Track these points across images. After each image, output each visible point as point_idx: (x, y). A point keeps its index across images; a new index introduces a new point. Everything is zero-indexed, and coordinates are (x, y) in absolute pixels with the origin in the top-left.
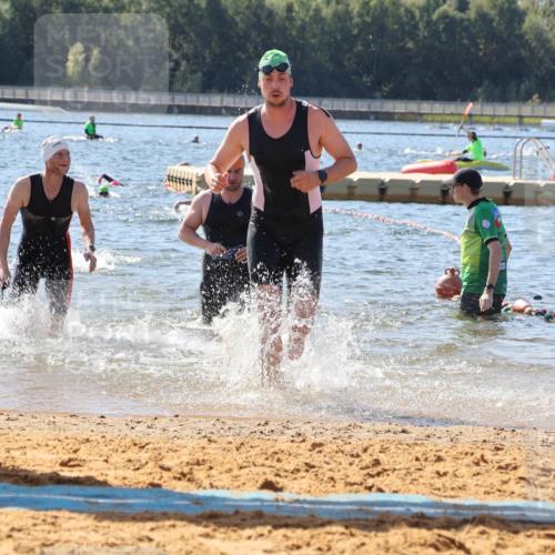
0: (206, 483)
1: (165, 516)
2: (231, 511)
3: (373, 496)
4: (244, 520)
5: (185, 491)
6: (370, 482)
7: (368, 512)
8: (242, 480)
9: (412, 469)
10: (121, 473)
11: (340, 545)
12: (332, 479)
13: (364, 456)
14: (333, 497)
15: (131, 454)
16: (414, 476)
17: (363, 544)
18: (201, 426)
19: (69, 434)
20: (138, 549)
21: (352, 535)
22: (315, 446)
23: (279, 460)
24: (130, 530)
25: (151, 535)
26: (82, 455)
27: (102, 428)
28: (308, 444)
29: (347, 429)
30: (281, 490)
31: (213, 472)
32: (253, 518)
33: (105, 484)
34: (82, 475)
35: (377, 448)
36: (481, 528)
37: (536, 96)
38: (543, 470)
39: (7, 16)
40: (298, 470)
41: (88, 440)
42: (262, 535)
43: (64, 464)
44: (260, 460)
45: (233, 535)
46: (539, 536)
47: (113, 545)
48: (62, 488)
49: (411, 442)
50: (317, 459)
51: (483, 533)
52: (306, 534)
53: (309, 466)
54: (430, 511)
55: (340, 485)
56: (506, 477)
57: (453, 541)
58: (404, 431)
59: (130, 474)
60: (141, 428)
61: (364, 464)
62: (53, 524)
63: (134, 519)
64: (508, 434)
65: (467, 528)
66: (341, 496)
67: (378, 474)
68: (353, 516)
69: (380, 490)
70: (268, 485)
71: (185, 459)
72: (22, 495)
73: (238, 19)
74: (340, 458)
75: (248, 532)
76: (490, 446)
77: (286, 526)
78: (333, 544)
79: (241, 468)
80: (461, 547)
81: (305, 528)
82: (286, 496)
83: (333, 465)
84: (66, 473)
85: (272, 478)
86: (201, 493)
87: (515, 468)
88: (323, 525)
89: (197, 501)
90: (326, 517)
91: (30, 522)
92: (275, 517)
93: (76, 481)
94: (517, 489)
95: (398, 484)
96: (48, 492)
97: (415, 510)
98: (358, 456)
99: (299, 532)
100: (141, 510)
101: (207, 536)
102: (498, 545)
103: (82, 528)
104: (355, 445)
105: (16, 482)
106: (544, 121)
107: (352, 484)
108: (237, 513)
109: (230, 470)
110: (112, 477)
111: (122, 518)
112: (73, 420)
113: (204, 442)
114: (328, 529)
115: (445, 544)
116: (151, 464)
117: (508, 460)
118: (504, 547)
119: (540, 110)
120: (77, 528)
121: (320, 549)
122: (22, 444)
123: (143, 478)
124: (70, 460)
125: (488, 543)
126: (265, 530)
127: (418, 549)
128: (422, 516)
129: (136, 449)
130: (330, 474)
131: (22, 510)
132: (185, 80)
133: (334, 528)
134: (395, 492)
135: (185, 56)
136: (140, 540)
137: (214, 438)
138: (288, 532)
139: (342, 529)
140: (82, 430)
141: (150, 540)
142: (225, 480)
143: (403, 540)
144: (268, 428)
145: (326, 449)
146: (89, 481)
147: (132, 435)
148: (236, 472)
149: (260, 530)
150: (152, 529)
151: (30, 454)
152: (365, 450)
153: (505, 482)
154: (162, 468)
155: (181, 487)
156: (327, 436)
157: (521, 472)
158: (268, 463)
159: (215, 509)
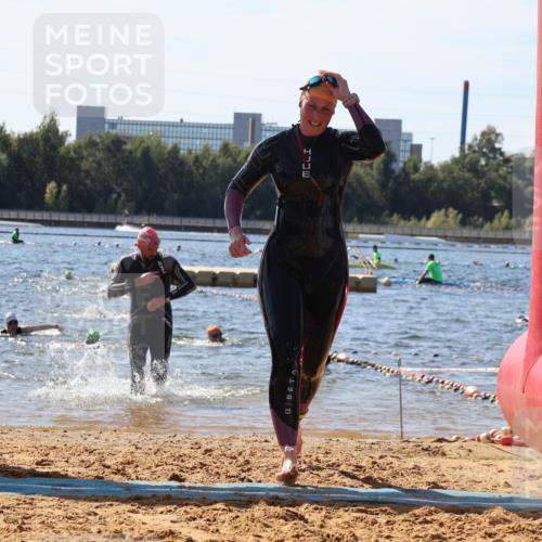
0: (134, 476)
1: (106, 498)
2: (149, 495)
3: (244, 485)
4: (159, 501)
5: (120, 481)
6: (243, 475)
7: (241, 495)
8: (158, 474)
9: (271, 467)
10: (77, 469)
11: (222, 517)
12: (218, 473)
13: (239, 458)
14: (218, 485)
15: (83, 457)
16: (273, 471)
17: (237, 517)
18: (131, 437)
19: (43, 443)
20: (88, 520)
21: (230, 511)
22: (206, 451)
23: (183, 461)
24: (82, 507)
25: (96, 511)
26: (51, 457)
27: (64, 439)
28: (202, 450)
29: (229, 439)
30: (183, 481)
31: (139, 469)
32: (164, 499)
33: (66, 476)
34: (51, 471)
35: (248, 452)
36: (315, 506)
37: (356, 219)
38: (357, 467)
39: (5, 163)
40: (195, 468)
41: (55, 448)
42: (170, 511)
43: (38, 463)
44: (170, 461)
45: (152, 511)
46: (353, 511)
47: (70, 518)
48: (37, 480)
49: (271, 448)
50: (208, 460)
51: (316, 509)
52: (200, 510)
53: (203, 465)
54: (281, 495)
55: (223, 477)
56: (332, 472)
57: (296, 514)
58: (266, 441)
59: (82, 470)
60: (91, 439)
61: (239, 463)
62: (31, 504)
63: (85, 500)
64: (335, 443)
65: (306, 505)
66: (224, 484)
67: (249, 470)
68: (231, 498)
69: (250, 481)
70: (175, 478)
71: (120, 460)
72: (10, 484)
73: (160, 166)
74: (223, 459)
75: (161, 509)
76: (322, 451)
77: (187, 505)
78: (217, 517)
79: (157, 466)
80: (302, 518)
81: (200, 506)
82: (186, 484)
83: (218, 464)
84: (40, 469)
85: (177, 473)
86: (130, 482)
87: (339, 466)
88: (211, 504)
89: (128, 488)
90: (213, 499)
91: (16, 502)
92: (179, 499)
93: (47, 475)
94: (339, 479)
95: (261, 476)
96: (27, 483)
97: (272, 493)
98: (235, 458)
99: (195, 508)
100: (90, 494)
101: (133, 512)
102: (326, 517)
103: (50, 507)
104: (234, 450)
105: (6, 476)
106: (361, 236)
107: (231, 477)
108: (154, 496)
109: (149, 468)
110: (71, 472)
111: (77, 499)
112: (46, 434)
113: (133, 449)
114: (214, 506)
115: (291, 517)
116: (97, 464)
117: (334, 460)
118: (330, 518)
119: (359, 228)
120: (47, 506)
121: (208, 520)
122: (10, 450)
123: (92, 473)
124: (43, 461)
125: (319, 516)
126: (172, 508)
127: (273, 519)
128: (277, 498)
129: (87, 454)
130: (216, 470)
131: (10, 494)
132: (124, 207)
133: (219, 506)
134: (260, 482)
135: (124, 190)
136: (89, 515)
137: (140, 445)
138: (188, 508)
139: (223, 507)
140: (51, 440)
141: (96, 514)
142: (147, 474)
143: (263, 514)
144: (176, 439)
145: (215, 453)
146: (56, 475)
147: (85, 443)
148: (153, 469)
149: (169, 507)
150: (97, 507)
151: (16, 457)
152: (240, 454)
153: (332, 475)
154: (104, 466)
155: (117, 478)
156: (215, 445)
157: (343, 468)
158: (175, 462)
159: (140, 494)
